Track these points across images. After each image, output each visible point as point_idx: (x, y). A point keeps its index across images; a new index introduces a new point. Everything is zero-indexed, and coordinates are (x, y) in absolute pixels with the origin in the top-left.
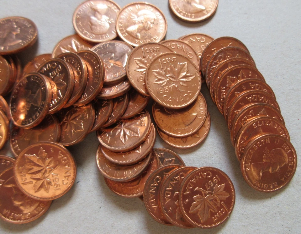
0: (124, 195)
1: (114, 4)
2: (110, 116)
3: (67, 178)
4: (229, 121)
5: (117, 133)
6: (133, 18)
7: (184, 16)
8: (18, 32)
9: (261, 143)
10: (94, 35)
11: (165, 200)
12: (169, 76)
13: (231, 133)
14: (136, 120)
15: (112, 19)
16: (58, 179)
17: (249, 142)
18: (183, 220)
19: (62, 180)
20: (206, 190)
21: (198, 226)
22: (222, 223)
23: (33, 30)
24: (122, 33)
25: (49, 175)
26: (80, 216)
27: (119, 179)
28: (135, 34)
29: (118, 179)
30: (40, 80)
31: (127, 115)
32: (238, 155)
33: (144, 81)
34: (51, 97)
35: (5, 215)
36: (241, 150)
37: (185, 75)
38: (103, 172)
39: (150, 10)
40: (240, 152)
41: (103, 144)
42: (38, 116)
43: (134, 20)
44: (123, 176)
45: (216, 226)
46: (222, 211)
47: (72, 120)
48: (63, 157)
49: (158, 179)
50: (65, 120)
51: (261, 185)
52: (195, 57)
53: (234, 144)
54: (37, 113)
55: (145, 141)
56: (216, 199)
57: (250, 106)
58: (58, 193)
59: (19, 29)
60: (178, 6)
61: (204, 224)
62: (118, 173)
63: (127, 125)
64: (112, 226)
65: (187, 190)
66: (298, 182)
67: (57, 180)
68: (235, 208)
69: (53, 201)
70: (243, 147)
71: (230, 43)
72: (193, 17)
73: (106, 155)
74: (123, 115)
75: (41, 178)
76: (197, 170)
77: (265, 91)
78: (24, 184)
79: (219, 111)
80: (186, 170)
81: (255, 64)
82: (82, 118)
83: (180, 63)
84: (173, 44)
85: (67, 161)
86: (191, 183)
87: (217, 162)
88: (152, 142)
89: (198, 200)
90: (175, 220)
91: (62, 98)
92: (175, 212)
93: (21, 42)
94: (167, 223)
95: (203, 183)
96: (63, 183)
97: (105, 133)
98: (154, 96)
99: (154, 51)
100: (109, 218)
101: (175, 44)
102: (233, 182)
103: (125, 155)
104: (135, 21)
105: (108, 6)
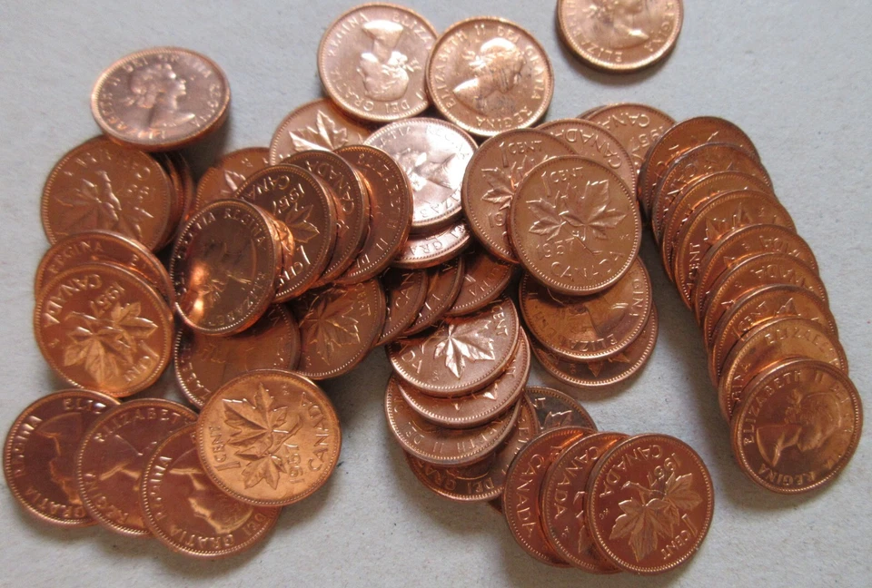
0: (454, 498)
1: (421, 21)
2: (422, 309)
3: (320, 454)
4: (707, 327)
5: (438, 351)
6: (469, 61)
7: (595, 55)
8: (181, 90)
9: (783, 380)
10: (372, 103)
11: (554, 511)
12: (566, 215)
13: (710, 355)
14: (481, 318)
15: (415, 61)
16: (299, 457)
17: (754, 377)
18: (593, 553)
19: (308, 459)
20: (648, 487)
21: (628, 570)
22: (683, 562)
23: (218, 87)
24: (443, 97)
25: (278, 448)
26: (348, 543)
27: (447, 460)
28: (475, 101)
29: (443, 461)
30: (250, 219)
31: (460, 308)
32: (727, 408)
33: (507, 226)
34: (281, 261)
35: (175, 539)
36: (735, 396)
37: (604, 211)
38: (406, 444)
39: (511, 39)
40: (731, 401)
41: (405, 376)
42: (251, 309)
43: (471, 64)
44: (456, 453)
45: (668, 570)
46: (684, 536)
47: (326, 318)
48: (310, 408)
49: (536, 461)
50: (311, 318)
51: (777, 477)
52: (626, 165)
53: (718, 381)
54: (247, 300)
55: (506, 371)
56: (670, 509)
57: (759, 291)
58: (299, 488)
59: (183, 82)
60: (579, 29)
61: (641, 564)
62: (444, 445)
63: (459, 329)
64: (425, 567)
65: (607, 487)
66: (860, 471)
67: (296, 459)
68: (712, 531)
69: (284, 508)
70: (739, 389)
71: (714, 132)
72: (619, 59)
73: (413, 404)
74: (451, 307)
75: (259, 456)
76: (629, 442)
77: (796, 253)
78: (220, 468)
79: (682, 300)
80: (602, 439)
81: (771, 185)
82: (355, 314)
83: (591, 183)
84: (571, 130)
85: (321, 415)
86: (615, 470)
87: (671, 422)
88: (523, 373)
89: (630, 511)
90: (575, 554)
91: (310, 267)
92: (578, 536)
93: (193, 119)
94: (557, 561)
95: (640, 471)
96: (311, 468)
97: (409, 348)
98: (531, 264)
99: (528, 150)
100: (416, 550)
101: (576, 130)
102: (710, 470)
103: (459, 403)
104: (473, 67)
105: (404, 27)
